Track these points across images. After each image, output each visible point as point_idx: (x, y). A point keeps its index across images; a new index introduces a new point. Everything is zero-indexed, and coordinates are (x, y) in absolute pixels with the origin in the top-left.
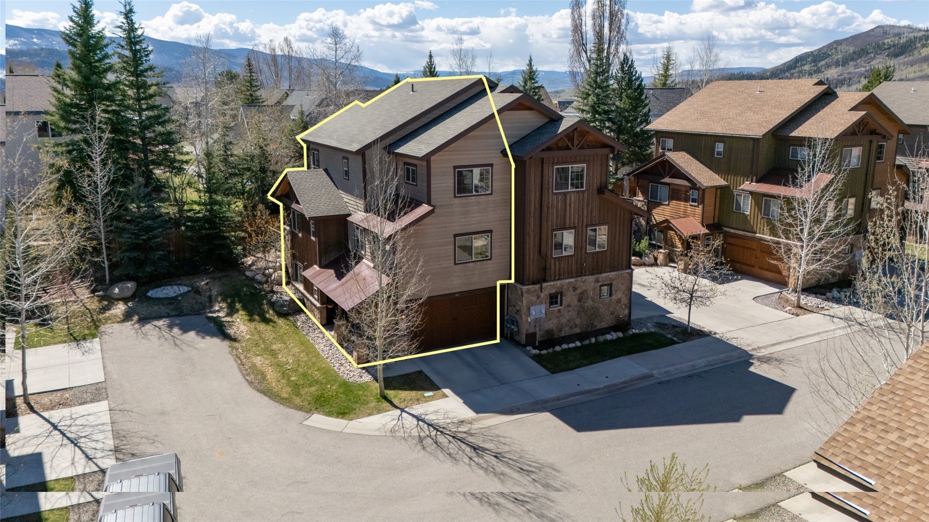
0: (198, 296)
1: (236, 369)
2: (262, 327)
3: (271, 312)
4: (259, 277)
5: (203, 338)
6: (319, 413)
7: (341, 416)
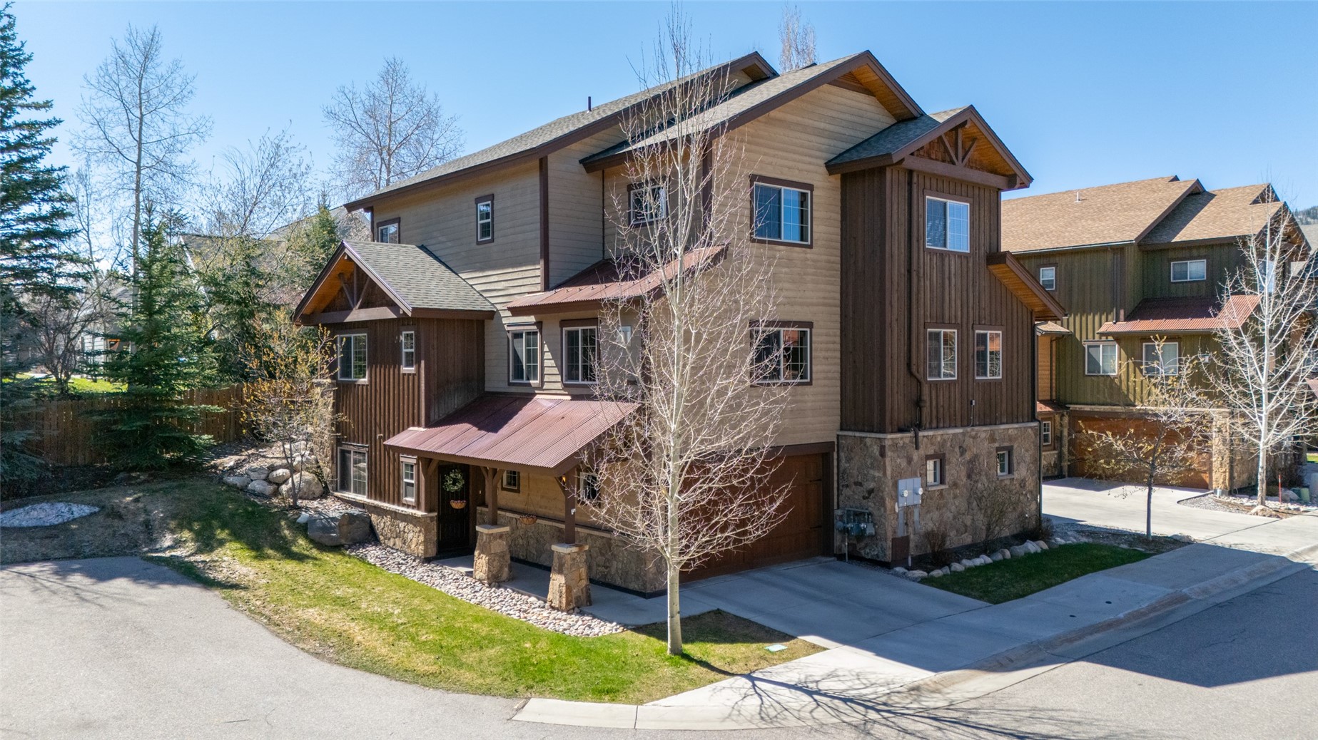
0: (116, 522)
1: (264, 634)
2: (290, 566)
3: (301, 542)
4: (257, 486)
5: (153, 587)
6: (542, 694)
7: (607, 698)
